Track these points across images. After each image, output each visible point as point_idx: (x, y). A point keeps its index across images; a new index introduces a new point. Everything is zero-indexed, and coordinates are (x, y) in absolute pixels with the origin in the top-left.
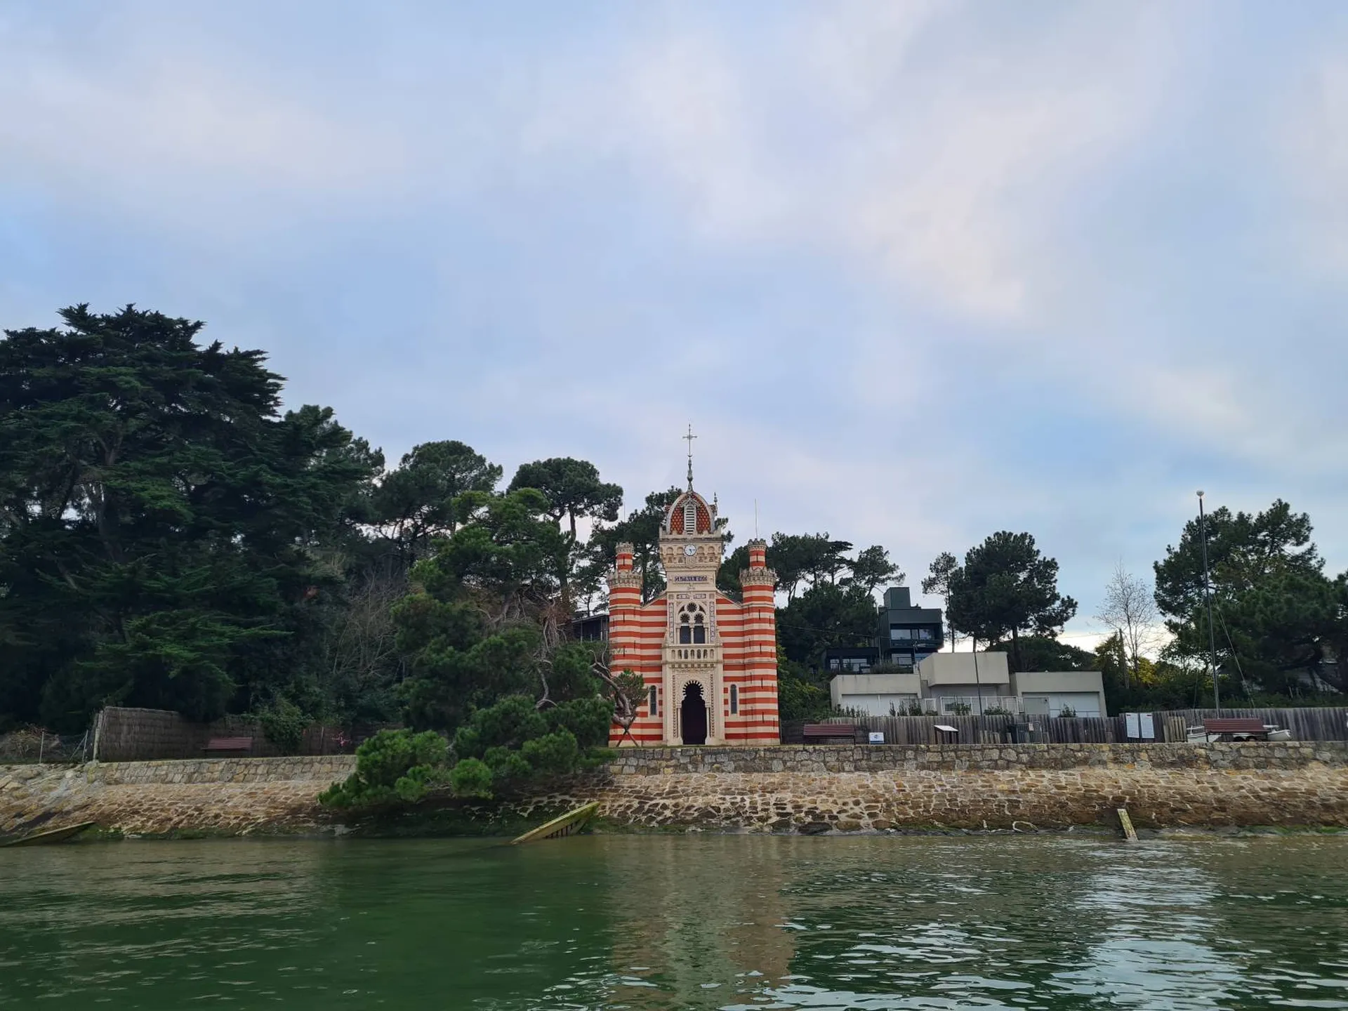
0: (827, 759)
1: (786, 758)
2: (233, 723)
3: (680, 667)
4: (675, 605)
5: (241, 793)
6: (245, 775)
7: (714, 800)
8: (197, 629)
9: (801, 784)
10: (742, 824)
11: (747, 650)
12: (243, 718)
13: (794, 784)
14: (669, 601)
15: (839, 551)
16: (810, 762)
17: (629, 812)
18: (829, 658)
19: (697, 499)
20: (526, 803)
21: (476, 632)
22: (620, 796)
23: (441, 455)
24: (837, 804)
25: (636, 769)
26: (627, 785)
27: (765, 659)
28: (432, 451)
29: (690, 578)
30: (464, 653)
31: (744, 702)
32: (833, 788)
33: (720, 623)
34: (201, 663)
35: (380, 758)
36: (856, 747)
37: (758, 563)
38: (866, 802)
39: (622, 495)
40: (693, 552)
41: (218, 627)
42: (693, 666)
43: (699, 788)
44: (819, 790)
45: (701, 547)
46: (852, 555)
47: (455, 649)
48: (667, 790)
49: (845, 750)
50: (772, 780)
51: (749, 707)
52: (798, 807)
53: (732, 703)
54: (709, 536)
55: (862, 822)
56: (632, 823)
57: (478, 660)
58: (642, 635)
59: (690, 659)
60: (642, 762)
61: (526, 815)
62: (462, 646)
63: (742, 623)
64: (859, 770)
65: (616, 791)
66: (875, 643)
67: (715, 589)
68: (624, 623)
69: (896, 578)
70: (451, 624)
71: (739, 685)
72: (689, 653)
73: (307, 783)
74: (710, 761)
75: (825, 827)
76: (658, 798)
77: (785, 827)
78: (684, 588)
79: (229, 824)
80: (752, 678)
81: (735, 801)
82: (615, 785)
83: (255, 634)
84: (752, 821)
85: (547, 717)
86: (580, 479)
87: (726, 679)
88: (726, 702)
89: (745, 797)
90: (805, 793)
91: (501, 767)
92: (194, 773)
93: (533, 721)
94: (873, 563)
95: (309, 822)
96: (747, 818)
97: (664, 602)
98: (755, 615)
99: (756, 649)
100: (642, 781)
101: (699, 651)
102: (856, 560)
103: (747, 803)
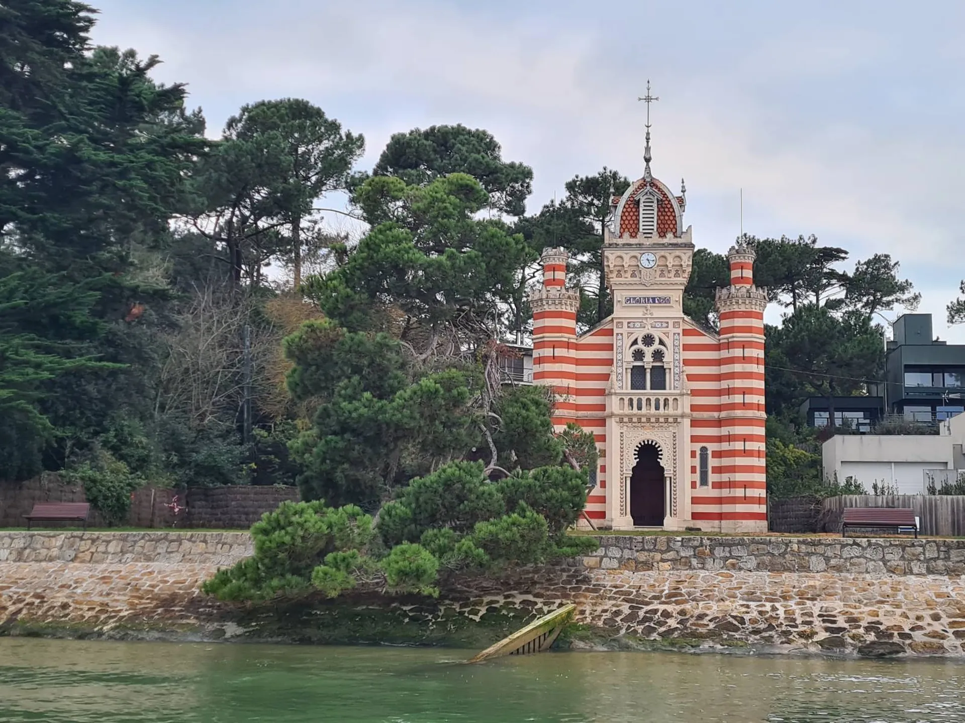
0: (888, 557)
1: (829, 553)
2: (50, 481)
3: (631, 421)
4: (625, 335)
5: (91, 577)
6: (93, 553)
7: (735, 607)
8: (8, 358)
9: (853, 590)
10: (777, 640)
11: (725, 400)
12: (61, 475)
13: (843, 589)
14: (616, 331)
15: (828, 261)
16: (863, 560)
17: (618, 619)
18: (812, 410)
19: (657, 187)
20: (475, 604)
21: (399, 373)
22: (602, 597)
23: (281, 118)
24: (907, 617)
25: (620, 562)
26: (610, 584)
27: (750, 414)
28: (269, 113)
29: (647, 300)
30: (384, 402)
31: (718, 470)
32: (900, 597)
33: (687, 362)
34: (14, 404)
35: (287, 539)
36: (928, 542)
37: (742, 279)
38: (949, 617)
39: (531, 178)
40: (652, 264)
41: (31, 356)
42: (648, 420)
43: (711, 591)
44: (879, 598)
45: (663, 257)
46: (846, 267)
47: (374, 396)
48: (666, 592)
49: (913, 545)
50: (811, 583)
51: (725, 477)
52: (853, 621)
53: (701, 472)
54: (675, 241)
55: (946, 643)
56: (624, 635)
57: (406, 412)
58: (578, 377)
59: (644, 410)
60: (627, 554)
61: (477, 619)
62: (383, 392)
63: (719, 362)
64: (933, 573)
65: (595, 591)
66: (880, 391)
67: (682, 315)
68: (554, 359)
69: (908, 300)
70: (366, 362)
71: (712, 447)
72: (644, 403)
73: (175, 566)
74: (722, 555)
75: (895, 648)
76: (656, 602)
77: (837, 646)
78: (638, 313)
79: (83, 617)
80: (730, 438)
81: (763, 609)
82: (593, 582)
83: (83, 365)
84: (791, 637)
85: (502, 490)
86: (476, 156)
87: (694, 439)
88: (693, 470)
89: (777, 605)
90: (860, 601)
91: (449, 554)
92: (25, 548)
93: (485, 495)
94: (875, 278)
95: (188, 617)
96: (783, 632)
97: (610, 333)
98: (738, 352)
99: (738, 399)
100: (630, 579)
101: (657, 401)
102: (851, 274)
103: (781, 612)
